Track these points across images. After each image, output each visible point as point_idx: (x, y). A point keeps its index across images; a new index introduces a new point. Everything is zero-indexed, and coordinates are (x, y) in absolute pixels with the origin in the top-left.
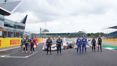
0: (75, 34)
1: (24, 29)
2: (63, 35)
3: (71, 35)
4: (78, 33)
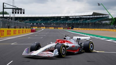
0: (82, 20)
2: (53, 21)
3: (74, 20)
4: (91, 17)
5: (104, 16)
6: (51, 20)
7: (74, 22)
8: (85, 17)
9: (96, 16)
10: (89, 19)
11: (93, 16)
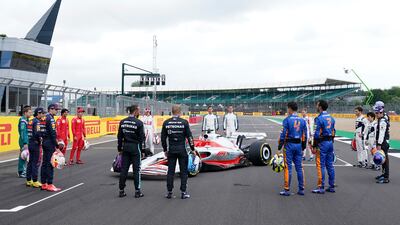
0: (304, 96)
1: (46, 72)
2: (243, 98)
3: (286, 97)
4: (323, 88)
5: (350, 86)
6: (238, 97)
7: (285, 101)
8: (311, 89)
9: (332, 87)
10: (318, 92)
11: (327, 88)
